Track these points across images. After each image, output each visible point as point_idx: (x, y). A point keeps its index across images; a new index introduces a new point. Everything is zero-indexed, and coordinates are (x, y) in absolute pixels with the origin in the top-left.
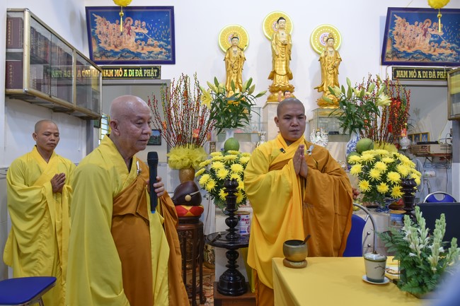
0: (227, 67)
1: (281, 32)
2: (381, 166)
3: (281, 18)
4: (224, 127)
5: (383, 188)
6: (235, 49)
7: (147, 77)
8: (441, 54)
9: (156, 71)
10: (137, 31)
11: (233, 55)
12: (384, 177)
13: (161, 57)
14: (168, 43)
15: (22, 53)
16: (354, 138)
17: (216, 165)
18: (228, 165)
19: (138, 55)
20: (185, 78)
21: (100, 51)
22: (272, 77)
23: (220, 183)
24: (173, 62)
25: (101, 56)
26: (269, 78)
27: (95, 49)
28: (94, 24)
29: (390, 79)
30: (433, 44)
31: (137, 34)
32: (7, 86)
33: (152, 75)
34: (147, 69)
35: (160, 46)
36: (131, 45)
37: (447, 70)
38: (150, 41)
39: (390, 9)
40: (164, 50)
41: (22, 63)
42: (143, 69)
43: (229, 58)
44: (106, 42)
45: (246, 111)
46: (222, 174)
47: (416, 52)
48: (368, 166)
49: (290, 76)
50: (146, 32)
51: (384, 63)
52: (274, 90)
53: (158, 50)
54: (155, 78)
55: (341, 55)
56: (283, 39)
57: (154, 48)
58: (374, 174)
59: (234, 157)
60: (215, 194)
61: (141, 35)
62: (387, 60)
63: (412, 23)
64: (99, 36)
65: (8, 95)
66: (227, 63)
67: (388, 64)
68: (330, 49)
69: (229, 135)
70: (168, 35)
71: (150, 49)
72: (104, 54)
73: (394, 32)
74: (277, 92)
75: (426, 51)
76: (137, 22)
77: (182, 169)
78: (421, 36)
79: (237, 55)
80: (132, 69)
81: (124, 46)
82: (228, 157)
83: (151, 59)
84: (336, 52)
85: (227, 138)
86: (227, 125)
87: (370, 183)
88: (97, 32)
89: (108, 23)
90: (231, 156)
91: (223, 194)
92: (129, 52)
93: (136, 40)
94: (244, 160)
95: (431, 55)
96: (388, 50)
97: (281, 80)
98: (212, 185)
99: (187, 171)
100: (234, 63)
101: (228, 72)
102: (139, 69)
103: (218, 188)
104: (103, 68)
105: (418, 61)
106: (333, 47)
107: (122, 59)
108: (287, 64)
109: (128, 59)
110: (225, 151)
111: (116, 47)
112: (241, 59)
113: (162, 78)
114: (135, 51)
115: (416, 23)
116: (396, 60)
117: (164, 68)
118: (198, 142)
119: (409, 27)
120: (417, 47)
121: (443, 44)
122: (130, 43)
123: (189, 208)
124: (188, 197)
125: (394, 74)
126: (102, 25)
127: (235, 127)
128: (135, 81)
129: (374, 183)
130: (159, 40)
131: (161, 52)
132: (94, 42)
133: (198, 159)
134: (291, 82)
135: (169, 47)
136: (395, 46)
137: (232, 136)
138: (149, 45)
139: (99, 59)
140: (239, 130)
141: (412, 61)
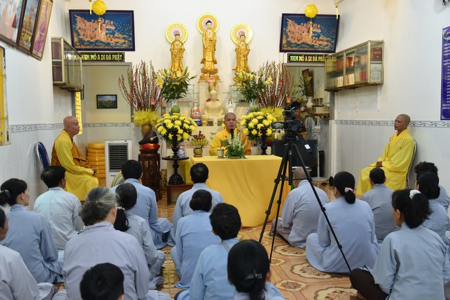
0: (172, 56)
1: (209, 31)
2: (255, 121)
3: (209, 22)
4: (171, 98)
5: (254, 132)
6: (177, 43)
7: (114, 61)
8: (320, 45)
9: (121, 56)
10: (107, 27)
11: (176, 47)
12: (256, 126)
13: (124, 46)
14: (130, 36)
15: (61, 62)
16: (251, 105)
17: (166, 121)
18: (173, 122)
19: (109, 44)
20: (144, 64)
21: (79, 41)
22: (203, 61)
23: (169, 131)
24: (133, 49)
25: (80, 45)
26: (201, 63)
27: (76, 40)
28: (76, 22)
29: (286, 62)
30: (314, 38)
31: (107, 29)
32: (53, 80)
33: (118, 59)
34: (114, 54)
35: (124, 38)
36: (103, 37)
37: (326, 56)
38: (116, 35)
39: (283, 15)
40: (126, 41)
41: (61, 67)
42: (112, 54)
43: (173, 49)
44: (84, 35)
45: (184, 88)
46: (170, 126)
47: (303, 43)
48: (248, 121)
49: (215, 62)
50: (113, 28)
51: (281, 50)
52: (204, 71)
53: (122, 41)
54: (121, 61)
55: (250, 47)
56: (210, 36)
57: (119, 40)
58: (251, 125)
59: (177, 117)
60: (166, 137)
61: (110, 30)
62: (284, 49)
63: (299, 24)
64: (79, 31)
65: (54, 85)
66: (172, 53)
67: (285, 51)
68: (243, 43)
69: (174, 103)
70: (130, 30)
71: (117, 40)
72: (83, 44)
73: (287, 30)
74: (206, 73)
75: (310, 43)
76: (107, 21)
77: (143, 126)
78: (306, 32)
79: (179, 47)
80: (103, 54)
81: (98, 38)
82: (173, 117)
83: (117, 47)
84: (247, 45)
85: (173, 105)
86: (173, 97)
87: (249, 130)
88: (77, 27)
89: (86, 21)
90: (175, 116)
91: (170, 136)
92: (101, 42)
93: (106, 34)
94: (182, 118)
95: (313, 45)
96: (284, 42)
97: (209, 66)
98: (164, 132)
99: (147, 127)
100: (177, 53)
101: (173, 59)
102: (108, 54)
103: (168, 133)
104: (82, 54)
105: (305, 49)
106: (244, 41)
107: (96, 47)
108: (213, 53)
109: (101, 47)
110: (171, 114)
111: (91, 39)
112: (182, 50)
113: (126, 61)
114: (106, 42)
115: (302, 24)
116: (289, 48)
117: (127, 54)
118: (153, 108)
119: (297, 26)
120: (304, 40)
121: (321, 38)
122: (102, 35)
123: (152, 145)
124: (152, 139)
125: (289, 59)
126: (81, 23)
127: (177, 98)
128: (106, 63)
129: (250, 130)
130: (123, 34)
131: (125, 43)
132: (75, 34)
133: (154, 119)
134: (216, 66)
135: (131, 39)
136: (289, 39)
137: (176, 104)
138: (116, 37)
139: (79, 47)
140: (180, 100)
141: (301, 49)
